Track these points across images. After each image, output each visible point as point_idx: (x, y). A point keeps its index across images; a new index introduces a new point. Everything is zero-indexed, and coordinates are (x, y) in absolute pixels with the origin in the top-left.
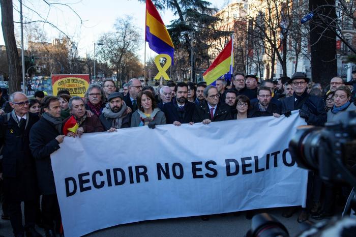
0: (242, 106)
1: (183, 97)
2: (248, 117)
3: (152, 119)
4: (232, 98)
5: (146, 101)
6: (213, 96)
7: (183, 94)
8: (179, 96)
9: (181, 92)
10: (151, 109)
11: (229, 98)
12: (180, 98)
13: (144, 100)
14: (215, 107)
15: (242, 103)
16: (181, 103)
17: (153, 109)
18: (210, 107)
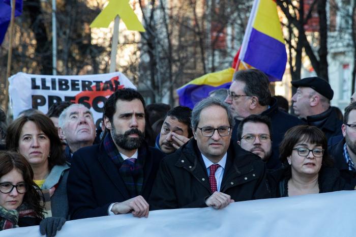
0: (311, 155)
1: (134, 130)
2: (322, 190)
3: (51, 191)
4: (262, 136)
5: (34, 141)
6: (210, 129)
7: (133, 121)
8: (122, 126)
9: (128, 116)
10: (46, 166)
11: (251, 136)
12: (128, 133)
13: (28, 138)
14: (222, 162)
15: (311, 147)
16: (129, 150)
17: (50, 168)
18: (208, 163)
